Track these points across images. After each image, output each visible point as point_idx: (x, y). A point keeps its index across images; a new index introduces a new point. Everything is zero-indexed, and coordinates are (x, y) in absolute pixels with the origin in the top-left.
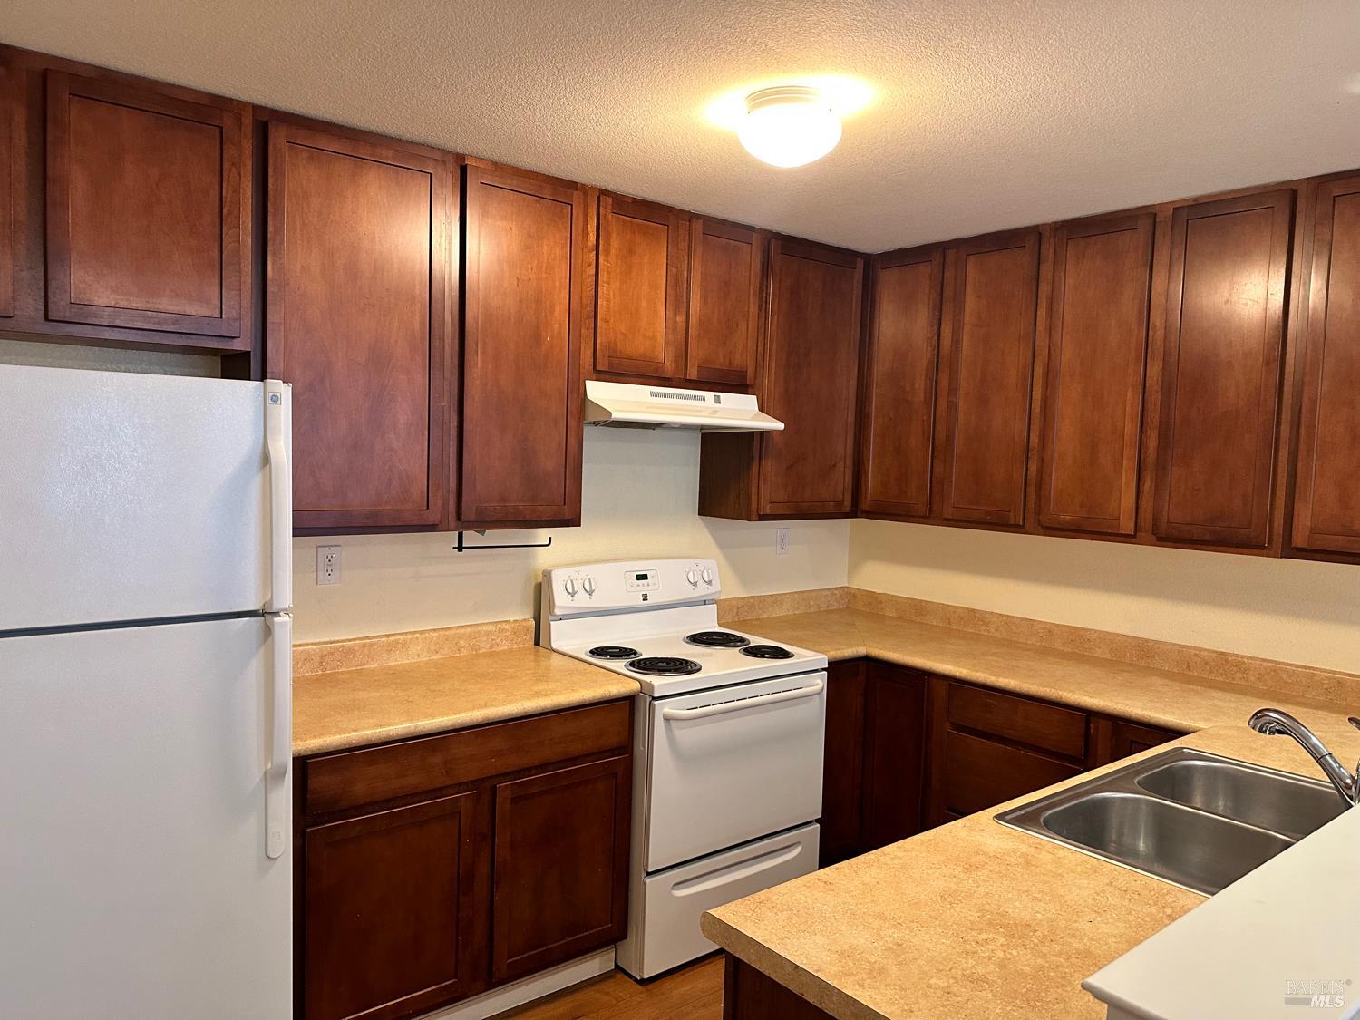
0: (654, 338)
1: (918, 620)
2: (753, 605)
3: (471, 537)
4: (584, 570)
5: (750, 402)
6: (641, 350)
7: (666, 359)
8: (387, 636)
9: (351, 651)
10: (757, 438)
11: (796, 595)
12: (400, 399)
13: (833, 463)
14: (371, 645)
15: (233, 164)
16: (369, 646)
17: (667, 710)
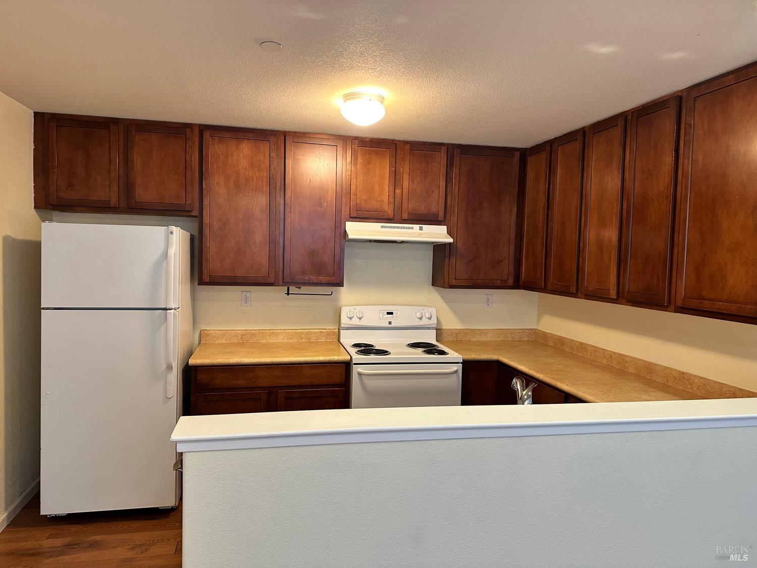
0: (382, 201)
1: (561, 348)
2: (466, 333)
3: (293, 289)
4: (358, 308)
5: (443, 229)
6: (376, 207)
7: (389, 211)
8: (270, 330)
9: (253, 334)
10: (448, 247)
11: (498, 331)
12: (257, 232)
13: (501, 259)
14: (263, 333)
15: (190, 147)
16: (262, 333)
17: (359, 370)
